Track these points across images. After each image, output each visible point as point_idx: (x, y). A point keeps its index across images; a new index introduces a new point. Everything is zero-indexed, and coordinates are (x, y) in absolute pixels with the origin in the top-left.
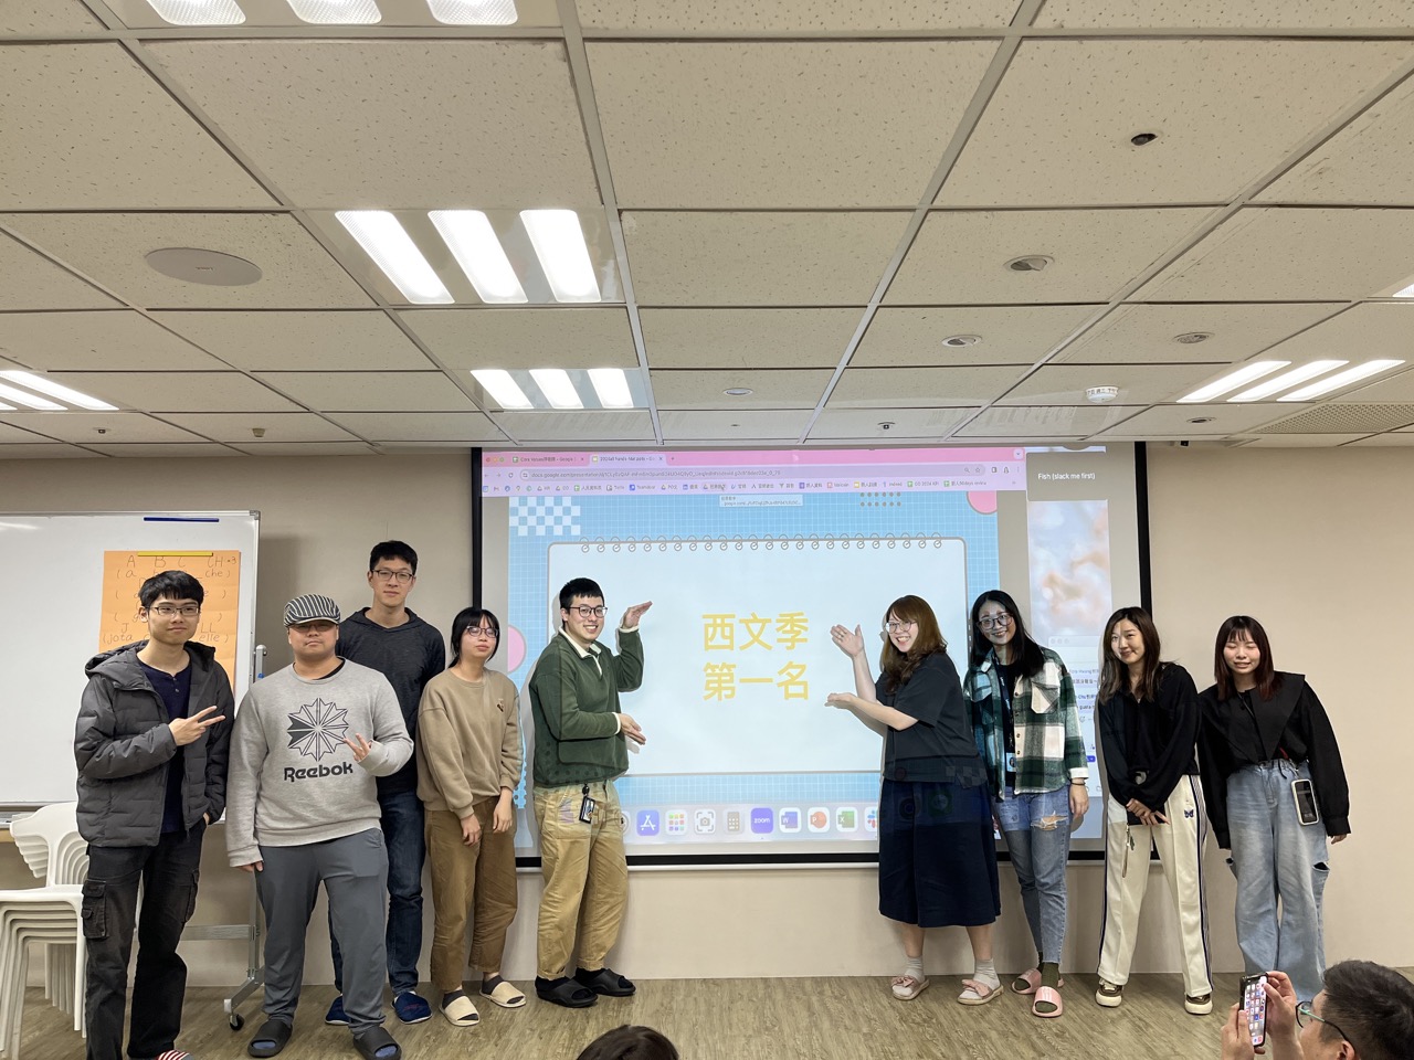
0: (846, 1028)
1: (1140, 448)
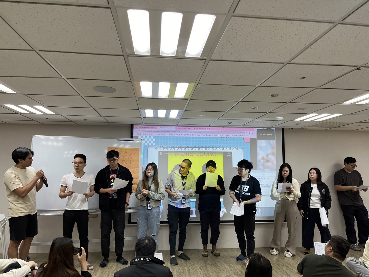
1: (283, 129)
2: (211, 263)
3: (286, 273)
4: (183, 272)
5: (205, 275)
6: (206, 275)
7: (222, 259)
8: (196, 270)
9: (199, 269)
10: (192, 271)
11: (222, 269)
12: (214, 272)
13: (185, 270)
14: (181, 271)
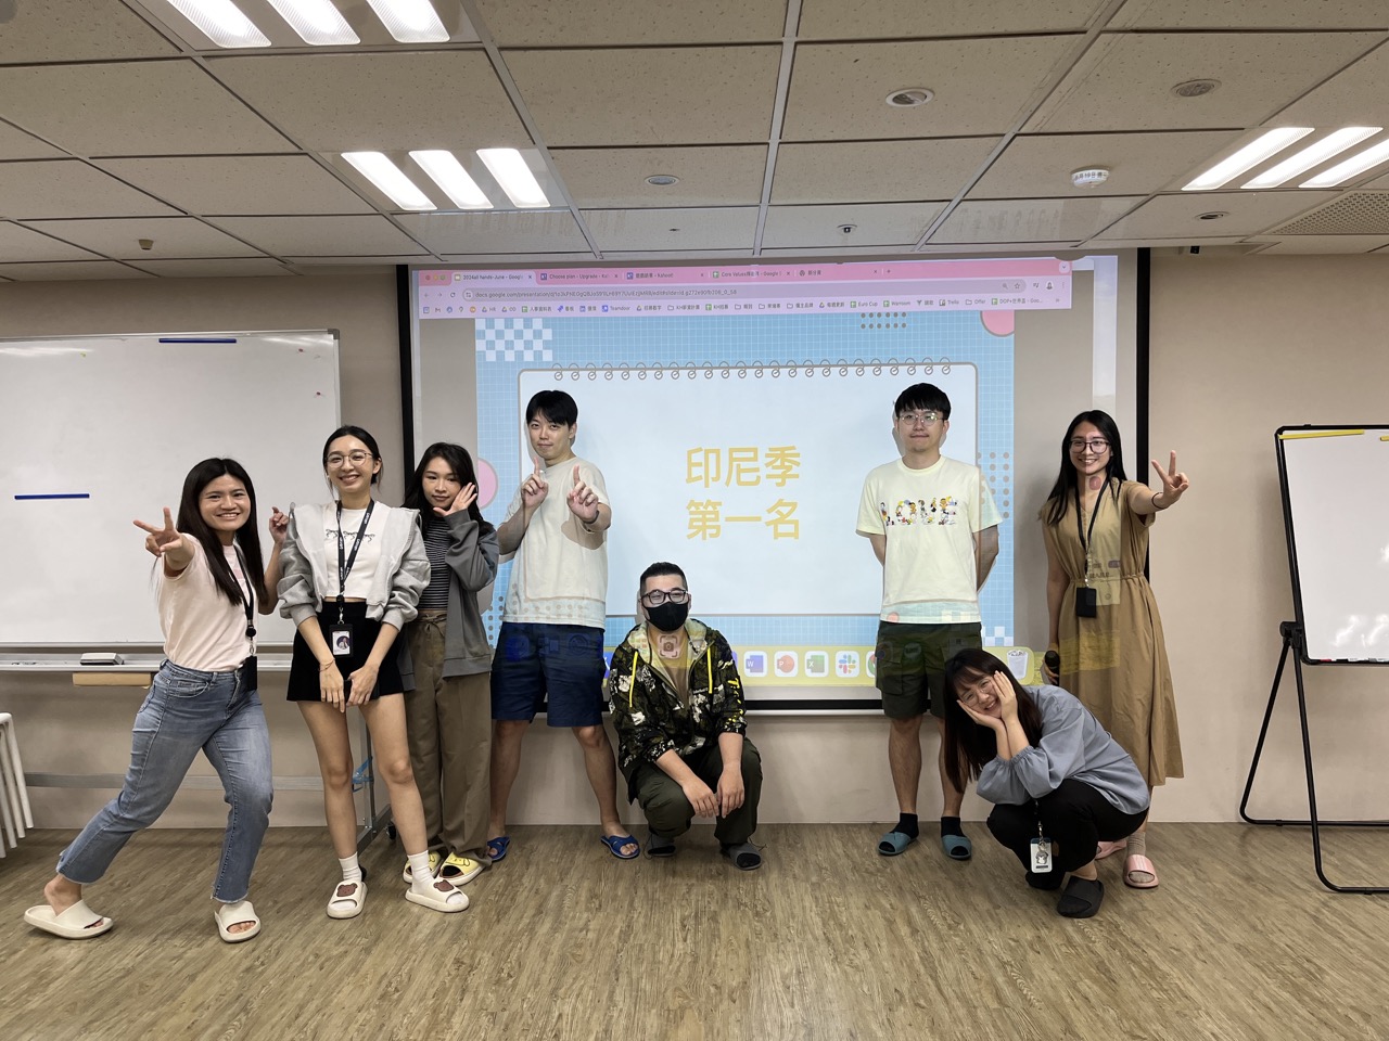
0: (794, 877)
1: (1144, 255)
2: (745, 900)
3: (1101, 967)
4: (598, 941)
5: (689, 959)
6: (695, 961)
7: (807, 880)
8: (659, 935)
9: (678, 926)
10: (642, 938)
11: (783, 931)
12: (743, 946)
13: (611, 931)
14: (591, 935)
